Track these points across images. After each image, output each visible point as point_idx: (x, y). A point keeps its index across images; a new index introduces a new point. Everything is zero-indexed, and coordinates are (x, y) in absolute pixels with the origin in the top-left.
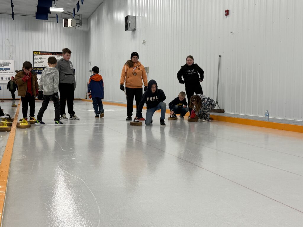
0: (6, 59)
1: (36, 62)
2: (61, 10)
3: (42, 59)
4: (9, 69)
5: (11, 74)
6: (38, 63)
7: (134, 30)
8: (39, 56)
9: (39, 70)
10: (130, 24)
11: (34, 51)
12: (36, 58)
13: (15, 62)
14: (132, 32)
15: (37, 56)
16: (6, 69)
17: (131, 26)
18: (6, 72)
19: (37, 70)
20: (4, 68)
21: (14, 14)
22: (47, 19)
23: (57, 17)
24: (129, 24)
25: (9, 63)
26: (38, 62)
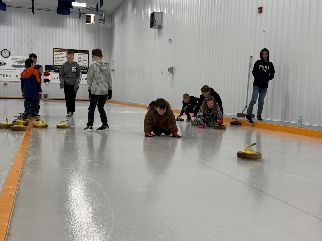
1: (57, 59)
2: (83, 5)
3: (63, 57)
6: (58, 61)
7: (160, 27)
8: (59, 54)
10: (156, 20)
11: (54, 48)
12: (57, 55)
14: (158, 29)
17: (157, 23)
19: (57, 68)
20: (22, 65)
21: (34, 8)
22: (69, 15)
23: (80, 13)
24: (154, 21)
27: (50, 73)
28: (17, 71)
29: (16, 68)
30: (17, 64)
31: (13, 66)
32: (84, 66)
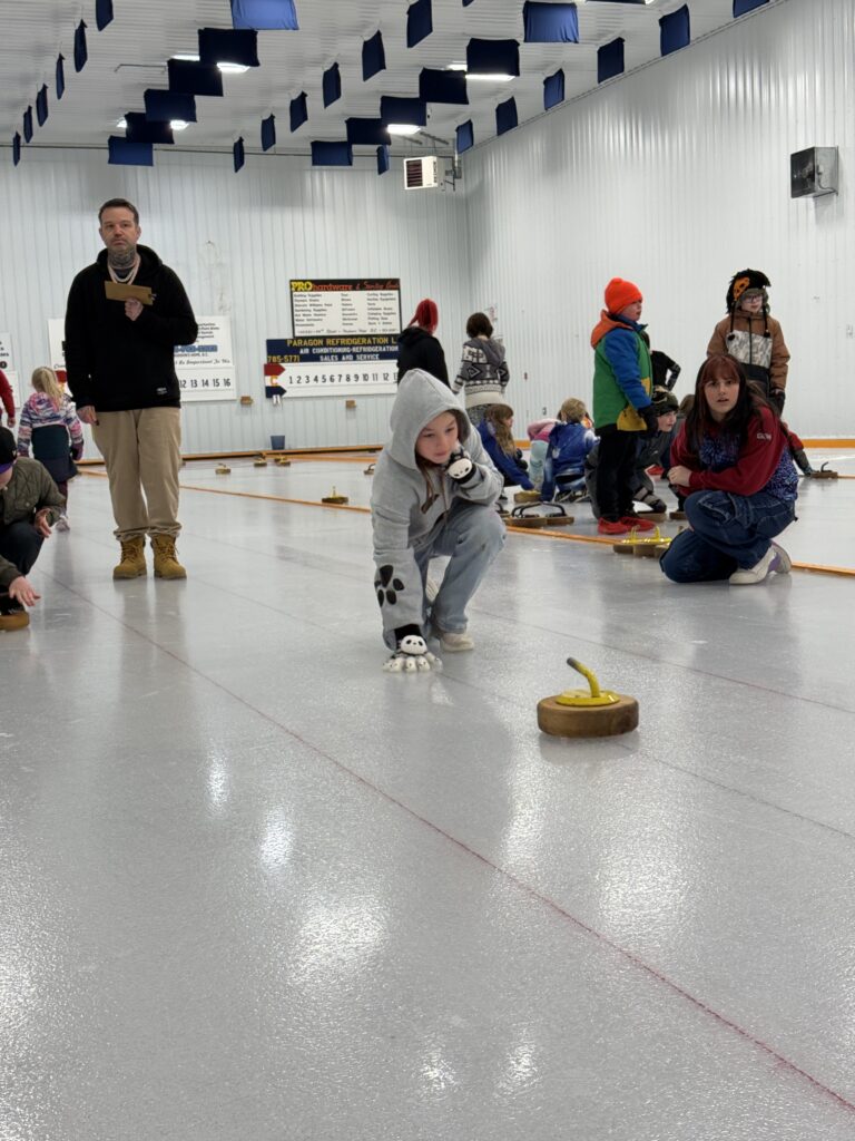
0: (203, 315)
1: (302, 317)
3: (319, 308)
4: (213, 348)
5: (221, 364)
6: (305, 322)
7: (828, 194)
8: (308, 298)
9: (310, 348)
10: (820, 175)
11: (291, 281)
12: (301, 303)
13: (233, 323)
15: (302, 298)
16: (204, 348)
17: (824, 181)
18: (205, 359)
19: (304, 347)
22: (351, 164)
24: (816, 176)
25: (213, 327)
26: (305, 318)
27: (283, 365)
28: (182, 366)
32: (387, 333)
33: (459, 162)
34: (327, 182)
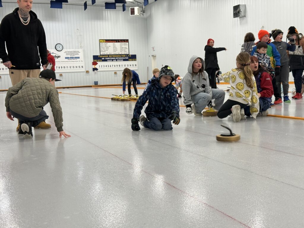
0: (76, 49)
1: (103, 50)
3: (107, 47)
4: (79, 58)
5: (81, 62)
7: (243, 17)
9: (105, 58)
11: (99, 40)
12: (102, 46)
13: (84, 51)
15: (103, 44)
16: (76, 58)
17: (242, 14)
18: (76, 60)
19: (103, 58)
20: (74, 57)
22: (115, 8)
24: (240, 12)
25: (78, 52)
27: (97, 62)
28: (70, 62)
29: (69, 60)
30: (69, 56)
31: (66, 58)
32: (125, 54)
33: (144, 8)
34: (109, 13)
